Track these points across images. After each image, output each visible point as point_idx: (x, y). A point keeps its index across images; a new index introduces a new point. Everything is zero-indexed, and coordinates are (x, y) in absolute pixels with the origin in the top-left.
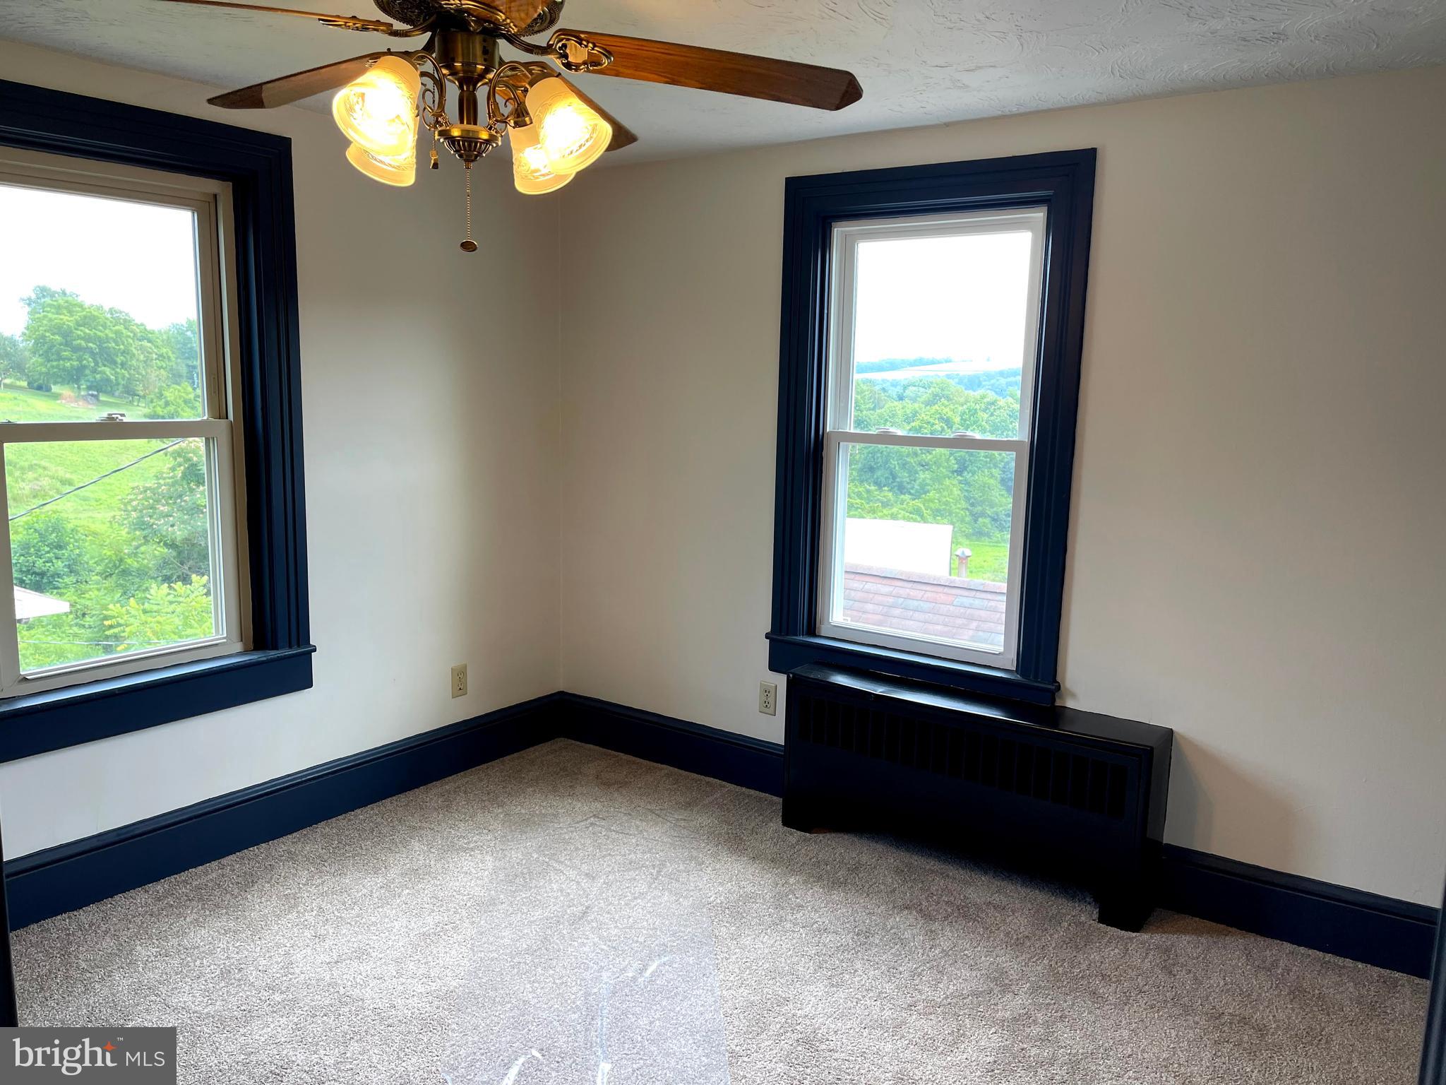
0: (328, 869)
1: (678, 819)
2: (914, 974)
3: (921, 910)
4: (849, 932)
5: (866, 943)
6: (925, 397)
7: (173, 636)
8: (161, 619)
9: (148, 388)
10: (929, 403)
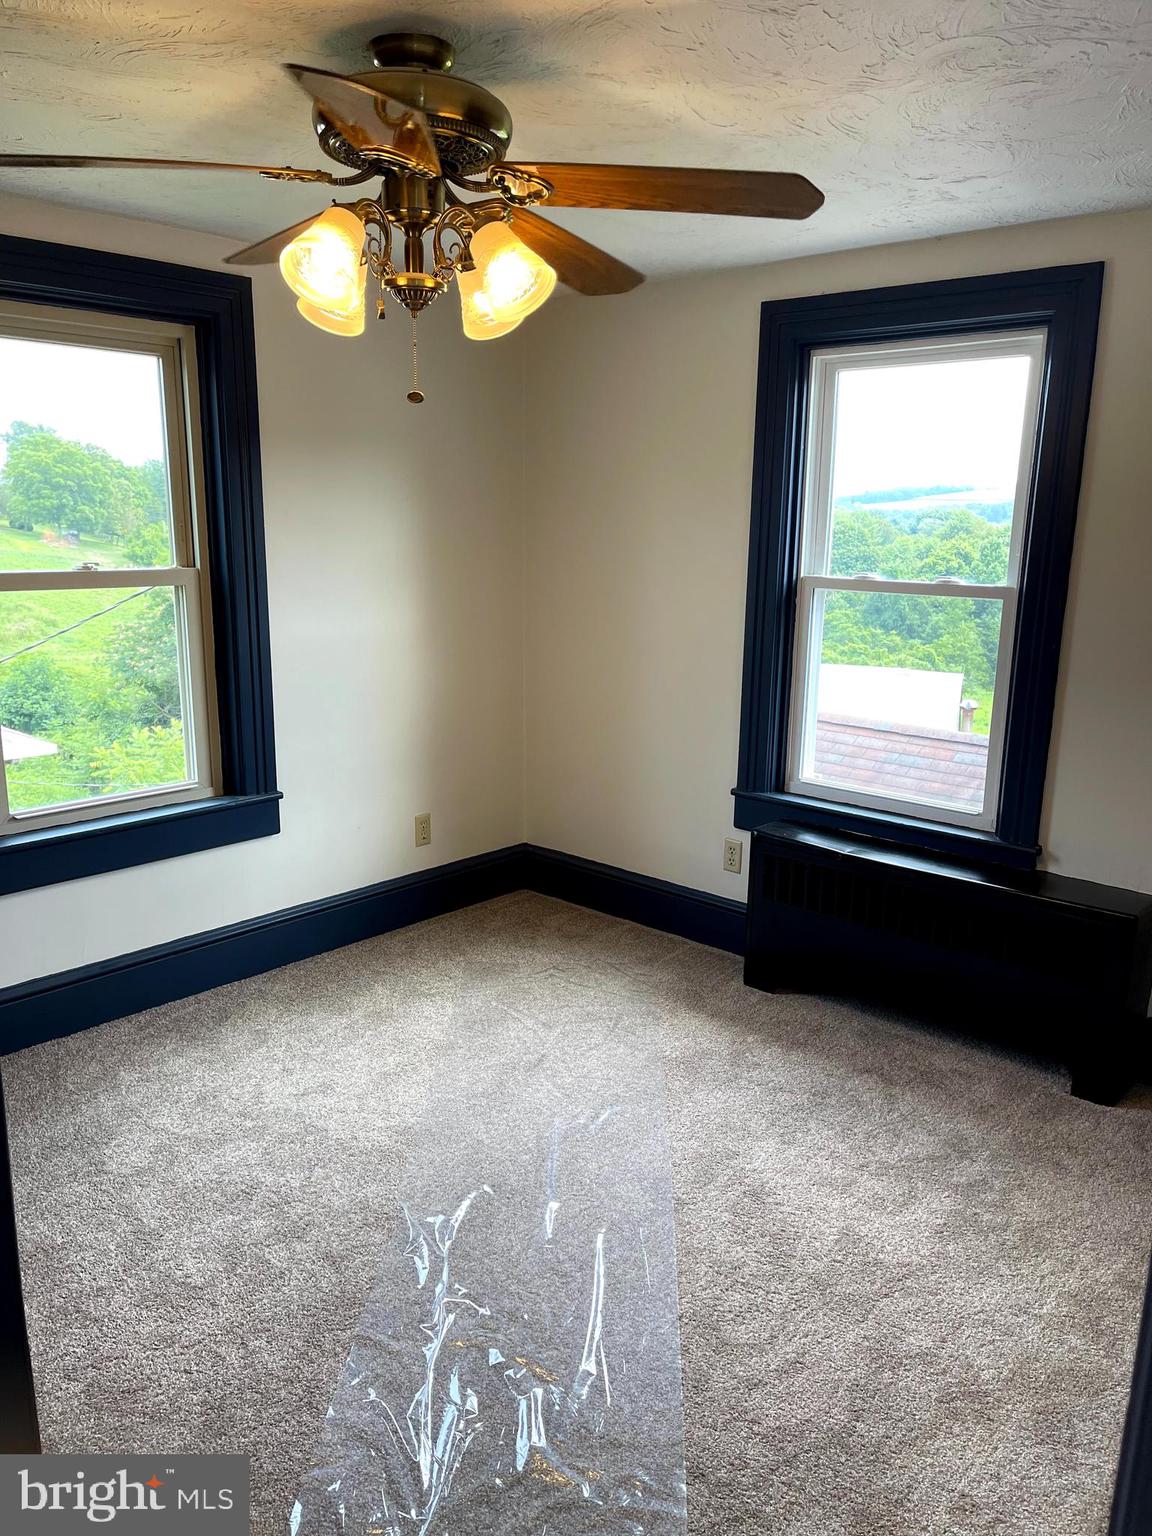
0: (296, 1008)
1: (637, 974)
2: (869, 1135)
3: (882, 1074)
4: (805, 1093)
5: (821, 1104)
6: (942, 530)
7: (154, 779)
8: (143, 763)
9: (126, 527)
10: (945, 537)
